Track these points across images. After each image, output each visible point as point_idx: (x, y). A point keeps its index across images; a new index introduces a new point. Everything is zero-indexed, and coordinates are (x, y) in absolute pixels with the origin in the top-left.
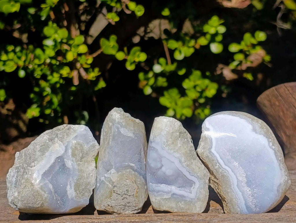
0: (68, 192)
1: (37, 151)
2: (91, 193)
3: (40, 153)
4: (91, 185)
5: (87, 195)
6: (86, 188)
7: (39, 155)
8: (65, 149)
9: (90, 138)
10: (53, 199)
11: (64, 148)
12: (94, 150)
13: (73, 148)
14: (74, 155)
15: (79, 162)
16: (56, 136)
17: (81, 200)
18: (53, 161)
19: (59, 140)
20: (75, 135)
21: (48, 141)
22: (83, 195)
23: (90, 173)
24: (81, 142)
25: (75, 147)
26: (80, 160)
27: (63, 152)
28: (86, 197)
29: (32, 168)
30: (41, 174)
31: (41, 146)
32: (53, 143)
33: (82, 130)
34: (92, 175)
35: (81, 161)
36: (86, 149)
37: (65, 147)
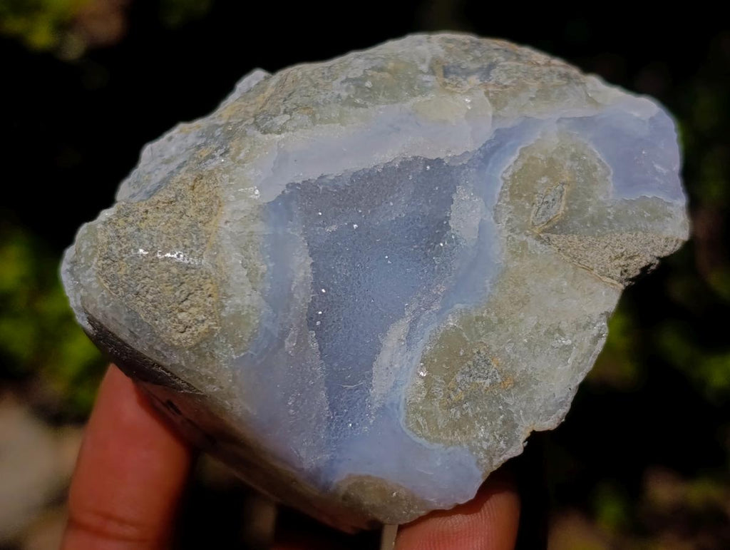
0: (384, 358)
1: (344, 78)
2: (509, 443)
3: (347, 89)
4: (530, 400)
5: (485, 445)
6: (498, 400)
7: (339, 96)
8: (487, 138)
9: (658, 167)
10: (282, 344)
11: (487, 132)
12: (646, 232)
13: (533, 158)
14: (520, 188)
15: (531, 241)
16: (481, 69)
17: (436, 446)
18: (388, 155)
19: (487, 93)
20: (580, 113)
21: (424, 68)
22: (456, 425)
23: (562, 333)
24: (596, 154)
25: (551, 161)
26: (544, 231)
27: (471, 145)
28: (471, 450)
29: (265, 133)
30: (289, 180)
31: (373, 69)
32: (445, 84)
33: (636, 114)
34: (567, 349)
35: (539, 238)
36: (601, 198)
37: (497, 131)
